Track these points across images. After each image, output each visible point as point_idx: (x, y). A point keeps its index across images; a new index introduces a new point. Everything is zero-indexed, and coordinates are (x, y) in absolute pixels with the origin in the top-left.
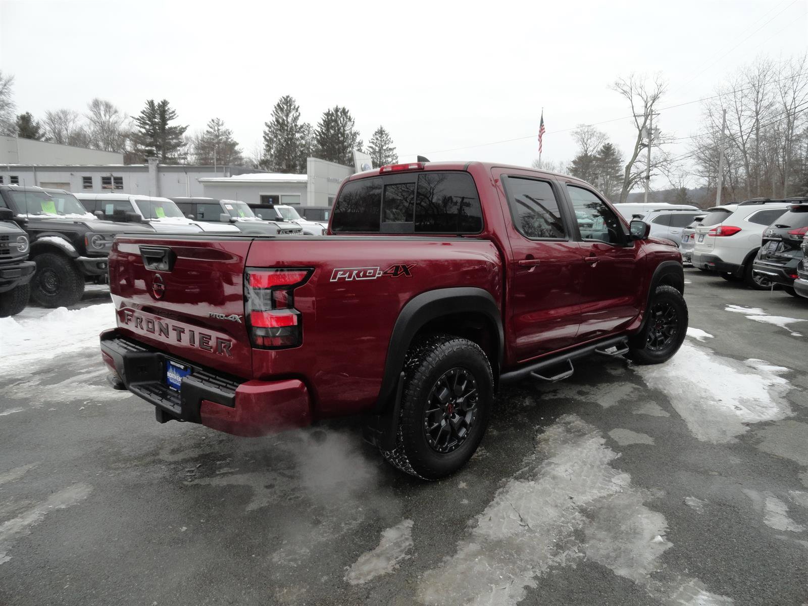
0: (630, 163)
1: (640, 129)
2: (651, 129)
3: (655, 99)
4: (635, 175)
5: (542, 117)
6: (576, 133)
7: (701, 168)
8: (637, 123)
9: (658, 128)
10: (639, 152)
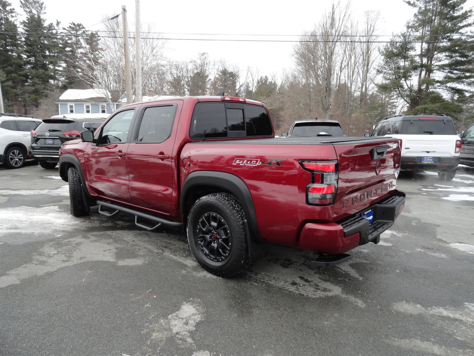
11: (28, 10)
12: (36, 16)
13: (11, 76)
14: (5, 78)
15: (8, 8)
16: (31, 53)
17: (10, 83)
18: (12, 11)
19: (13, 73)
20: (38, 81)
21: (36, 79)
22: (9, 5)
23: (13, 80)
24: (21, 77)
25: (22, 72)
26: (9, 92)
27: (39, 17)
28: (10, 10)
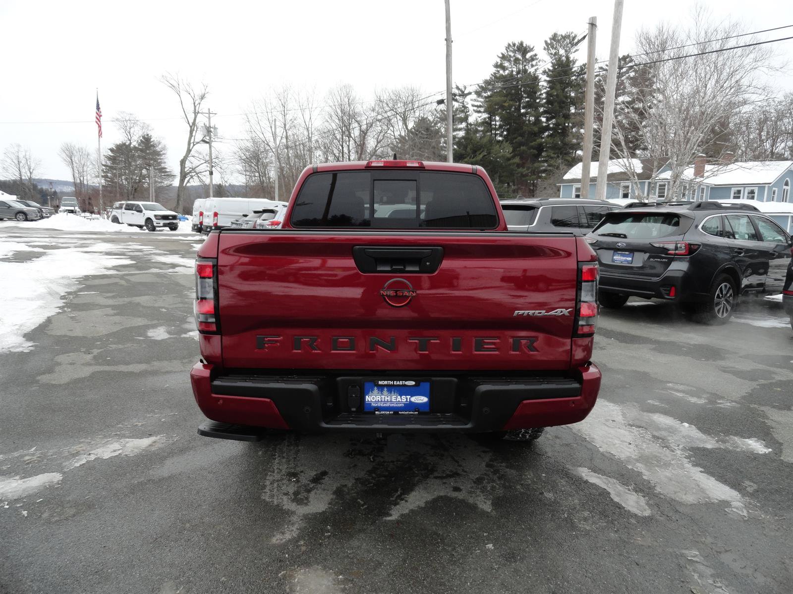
0: (184, 157)
1: (191, 125)
2: (210, 127)
3: (202, 97)
4: (191, 170)
5: (98, 101)
6: (117, 120)
7: (240, 167)
8: (187, 118)
9: (216, 127)
10: (192, 148)
11: (553, 51)
12: (564, 58)
13: (519, 151)
14: (510, 154)
15: (528, 56)
16: (551, 114)
17: (517, 160)
18: (533, 59)
19: (523, 146)
20: (553, 153)
21: (550, 151)
22: (532, 50)
23: (522, 156)
24: (532, 150)
25: (534, 143)
26: (514, 172)
27: (568, 58)
28: (531, 57)
